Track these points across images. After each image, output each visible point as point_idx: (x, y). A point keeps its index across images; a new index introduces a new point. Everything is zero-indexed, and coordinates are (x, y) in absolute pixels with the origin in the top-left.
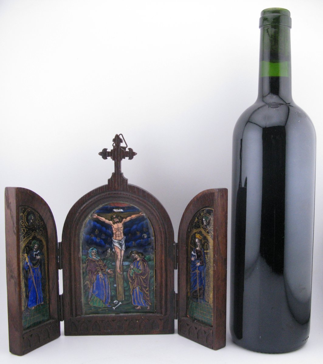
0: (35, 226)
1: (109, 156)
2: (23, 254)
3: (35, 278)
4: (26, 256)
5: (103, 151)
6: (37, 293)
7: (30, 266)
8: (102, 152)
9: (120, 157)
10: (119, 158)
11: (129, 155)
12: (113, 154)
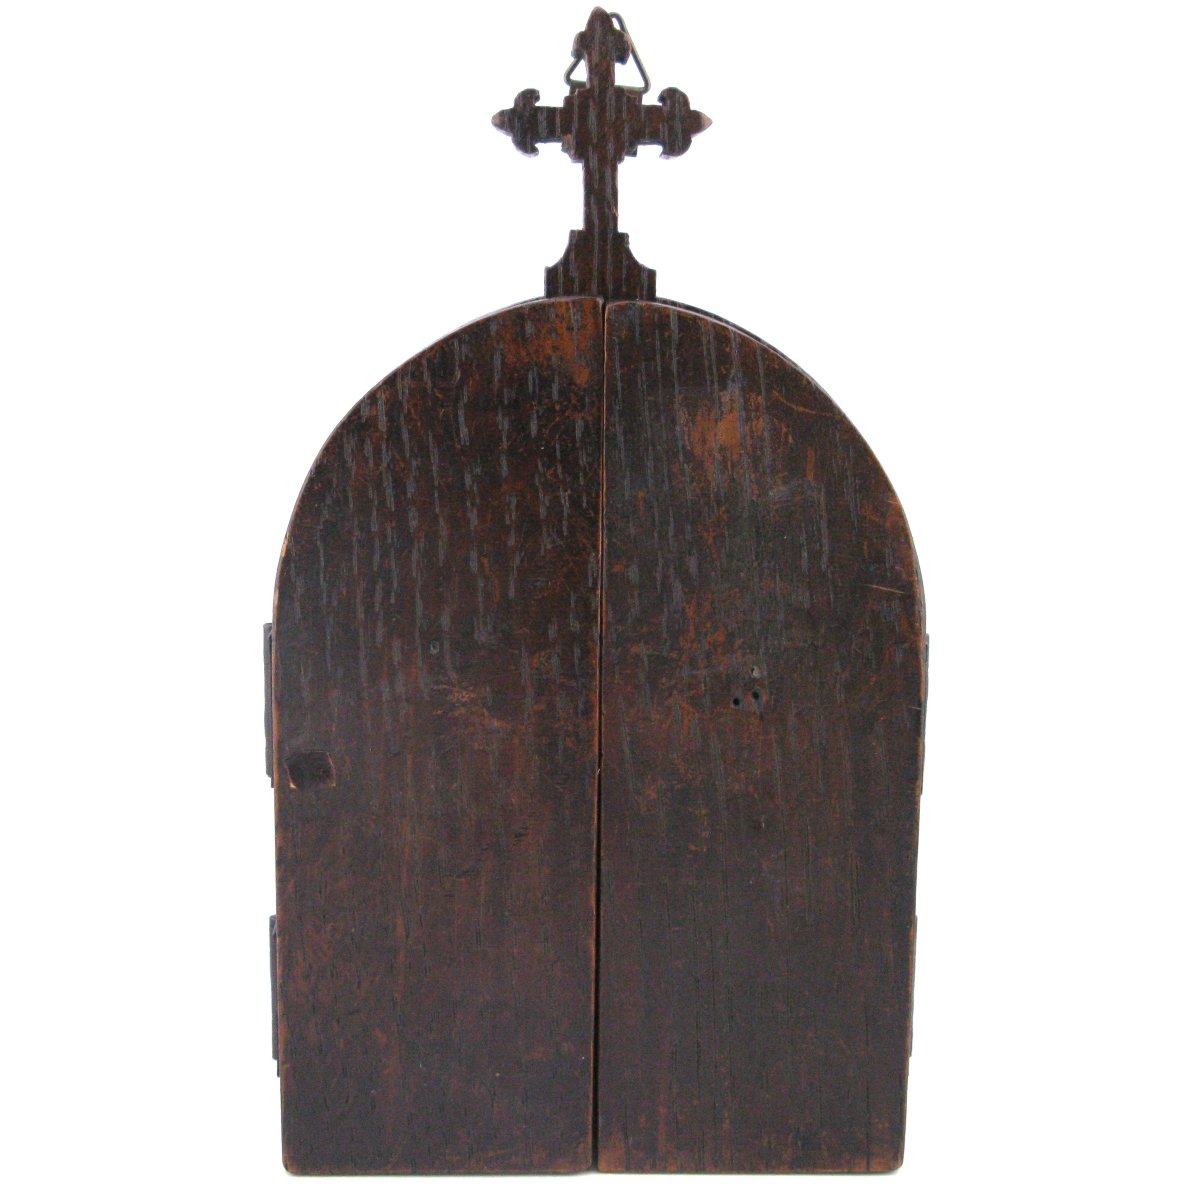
1: (550, 136)
5: (517, 102)
8: (513, 111)
9: (618, 138)
10: (611, 147)
11: (671, 129)
12: (575, 126)
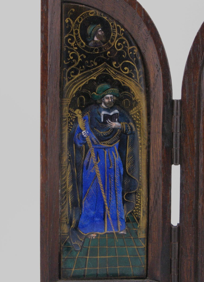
0: (109, 52)
2: (71, 110)
3: (102, 170)
4: (79, 116)
6: (106, 204)
7: (88, 140)
